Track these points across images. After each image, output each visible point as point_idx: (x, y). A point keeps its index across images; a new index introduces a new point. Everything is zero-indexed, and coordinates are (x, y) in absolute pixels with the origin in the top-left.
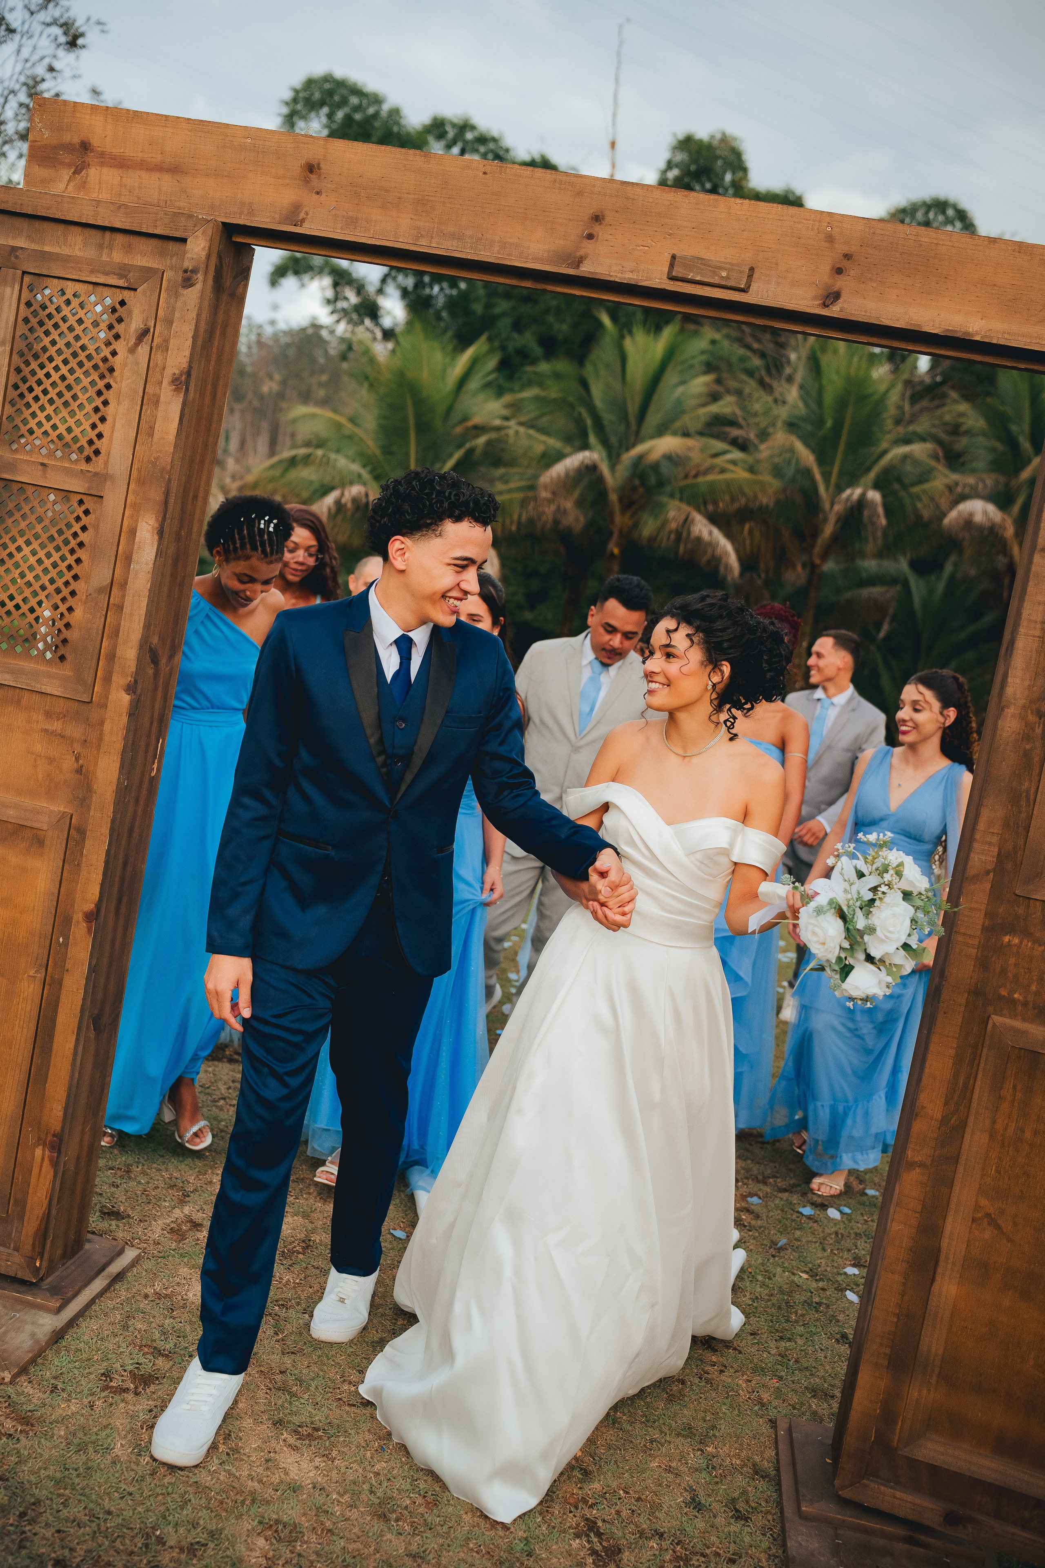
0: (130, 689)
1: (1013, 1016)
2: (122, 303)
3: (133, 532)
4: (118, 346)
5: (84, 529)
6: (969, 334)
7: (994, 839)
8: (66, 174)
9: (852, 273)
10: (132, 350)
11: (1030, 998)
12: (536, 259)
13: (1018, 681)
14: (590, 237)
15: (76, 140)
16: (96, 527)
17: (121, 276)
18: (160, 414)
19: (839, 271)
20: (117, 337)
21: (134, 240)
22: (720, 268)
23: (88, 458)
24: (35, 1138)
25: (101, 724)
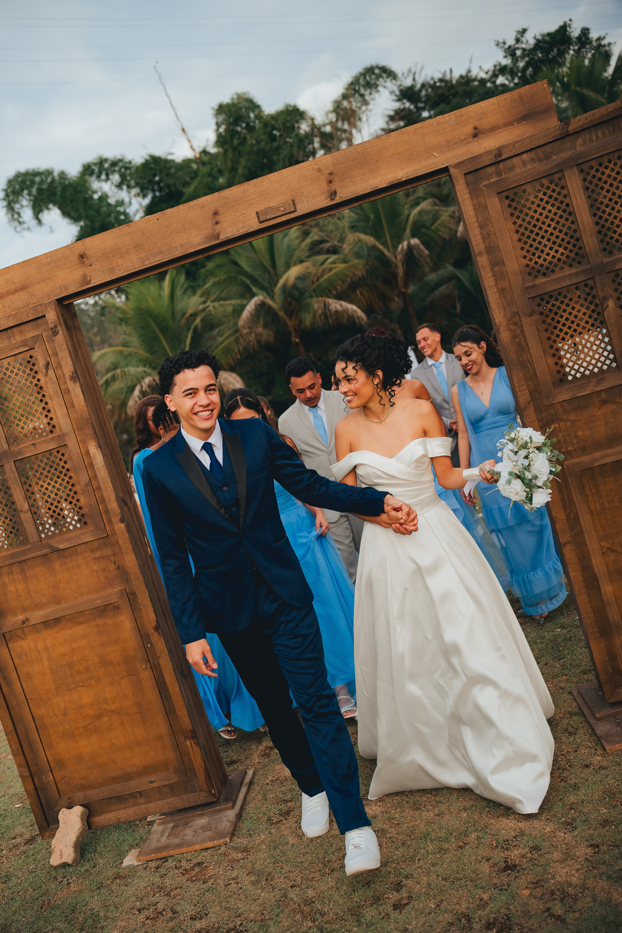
0: (122, 521)
1: (574, 458)
2: (31, 357)
3: (88, 453)
4: (39, 376)
5: (65, 462)
6: (398, 180)
7: (525, 387)
9: (336, 180)
10: (46, 375)
11: (576, 446)
12: (200, 244)
13: (498, 315)
14: (217, 223)
16: (71, 459)
17: (24, 346)
18: (73, 396)
19: (330, 182)
20: (36, 372)
21: (22, 327)
22: (279, 207)
23: (51, 431)
24: (183, 738)
25: (117, 542)
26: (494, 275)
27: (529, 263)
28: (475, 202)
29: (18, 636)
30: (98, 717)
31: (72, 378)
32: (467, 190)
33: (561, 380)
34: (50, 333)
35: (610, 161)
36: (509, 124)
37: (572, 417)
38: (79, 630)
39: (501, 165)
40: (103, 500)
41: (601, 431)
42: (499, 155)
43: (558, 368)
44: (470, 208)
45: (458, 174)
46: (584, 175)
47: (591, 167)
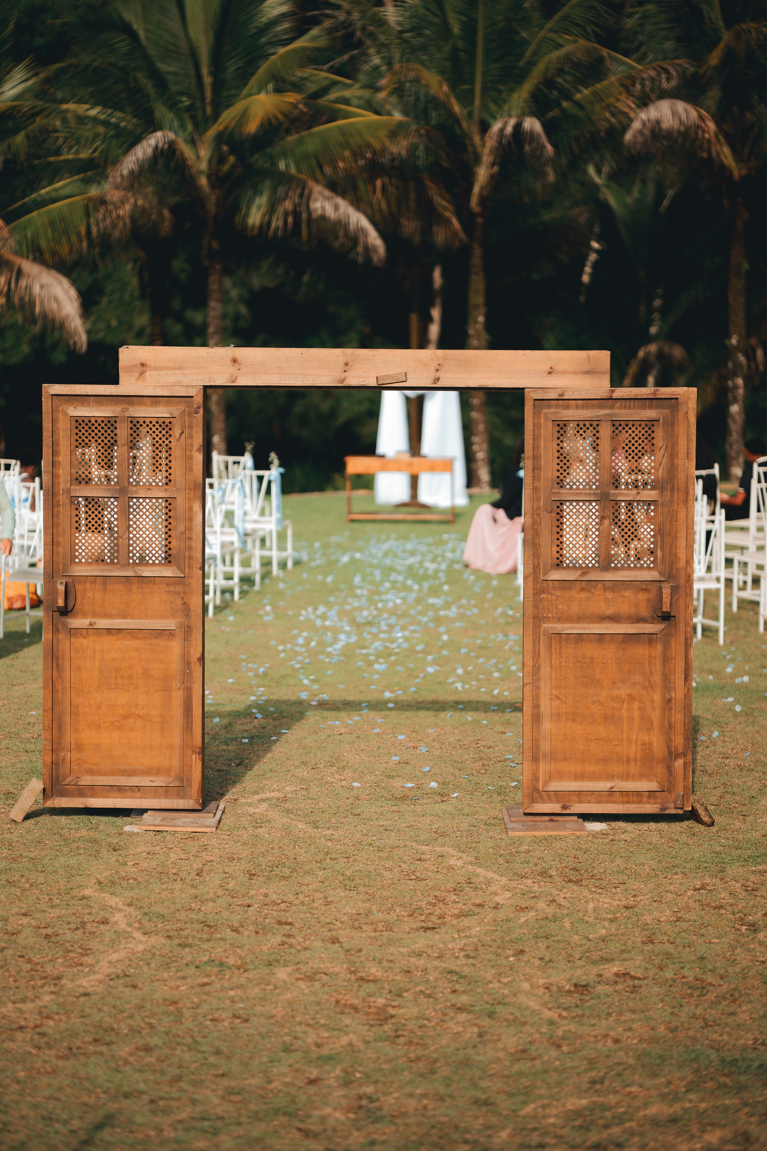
0: (200, 568)
1: (550, 622)
2: (170, 423)
3: (191, 509)
4: (172, 439)
5: (170, 511)
6: (485, 385)
7: (531, 562)
8: (136, 375)
9: (442, 370)
10: (178, 440)
11: (554, 615)
14: (345, 371)
15: (138, 363)
16: (175, 509)
17: (168, 413)
18: (194, 463)
19: (437, 370)
20: (170, 436)
21: (172, 399)
22: (395, 375)
23: (167, 484)
24: (191, 752)
25: (190, 584)
26: (533, 476)
27: (559, 475)
28: (536, 420)
29: (81, 634)
30: (126, 717)
31: (198, 450)
32: (532, 411)
33: (558, 565)
34: (193, 410)
35: (633, 425)
36: (576, 373)
37: (558, 593)
38: (134, 643)
39: (561, 402)
40: (190, 548)
41: (575, 610)
42: (562, 395)
43: (558, 555)
44: (531, 424)
45: (530, 396)
46: (614, 428)
47: (620, 425)
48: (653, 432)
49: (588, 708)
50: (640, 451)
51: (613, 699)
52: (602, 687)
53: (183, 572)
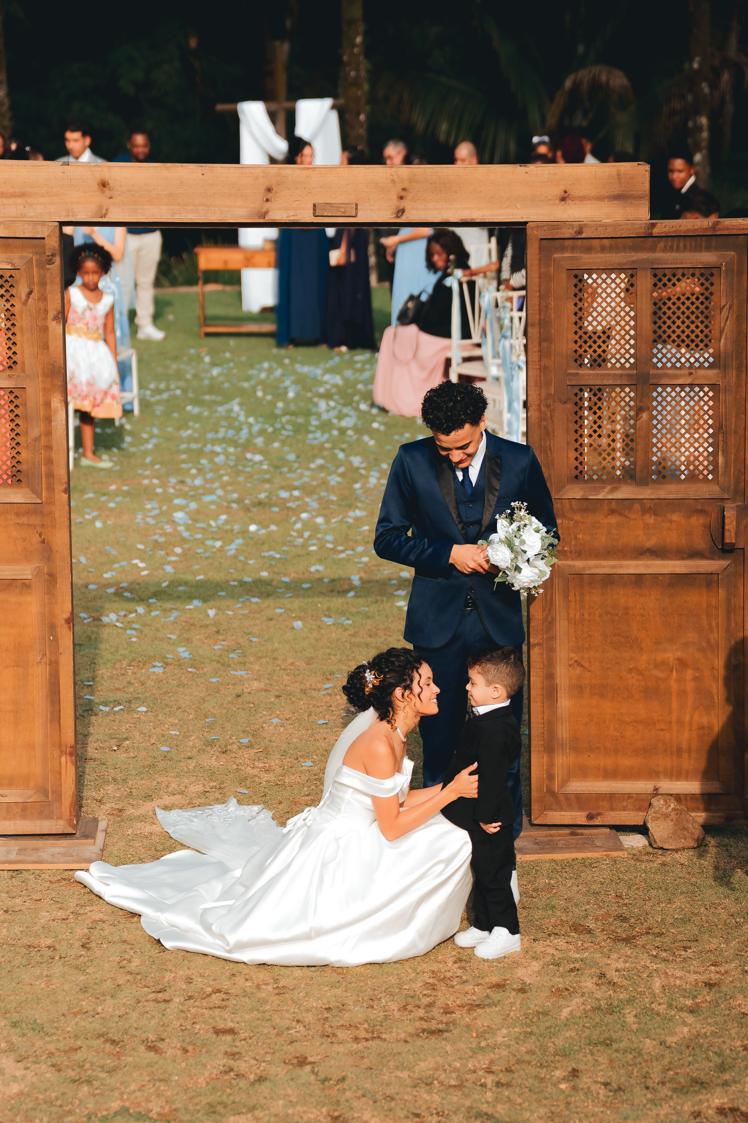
1: (566, 559)
2: (11, 277)
3: (48, 404)
5: (17, 407)
6: (472, 219)
9: (408, 198)
10: (25, 303)
11: (573, 548)
12: (242, 217)
13: (533, 392)
14: (268, 200)
16: (24, 405)
18: (50, 337)
19: (401, 198)
22: (339, 208)
23: (10, 367)
24: (56, 753)
25: (51, 513)
26: (540, 351)
27: (578, 349)
28: (543, 270)
31: (55, 318)
32: (537, 257)
33: (576, 477)
34: (45, 260)
36: (599, 198)
37: (577, 517)
39: (579, 242)
40: (49, 462)
41: (602, 540)
42: (580, 232)
43: (577, 464)
44: (537, 275)
45: (533, 235)
46: (655, 280)
47: (665, 275)
48: (712, 284)
49: (621, 678)
50: (693, 313)
51: (657, 665)
52: (641, 649)
53: (40, 496)
